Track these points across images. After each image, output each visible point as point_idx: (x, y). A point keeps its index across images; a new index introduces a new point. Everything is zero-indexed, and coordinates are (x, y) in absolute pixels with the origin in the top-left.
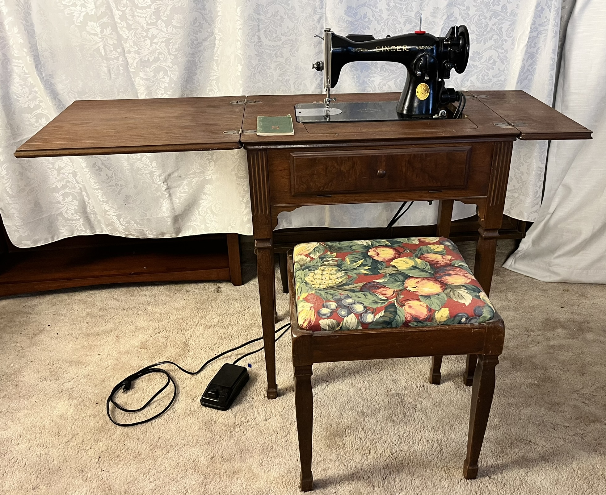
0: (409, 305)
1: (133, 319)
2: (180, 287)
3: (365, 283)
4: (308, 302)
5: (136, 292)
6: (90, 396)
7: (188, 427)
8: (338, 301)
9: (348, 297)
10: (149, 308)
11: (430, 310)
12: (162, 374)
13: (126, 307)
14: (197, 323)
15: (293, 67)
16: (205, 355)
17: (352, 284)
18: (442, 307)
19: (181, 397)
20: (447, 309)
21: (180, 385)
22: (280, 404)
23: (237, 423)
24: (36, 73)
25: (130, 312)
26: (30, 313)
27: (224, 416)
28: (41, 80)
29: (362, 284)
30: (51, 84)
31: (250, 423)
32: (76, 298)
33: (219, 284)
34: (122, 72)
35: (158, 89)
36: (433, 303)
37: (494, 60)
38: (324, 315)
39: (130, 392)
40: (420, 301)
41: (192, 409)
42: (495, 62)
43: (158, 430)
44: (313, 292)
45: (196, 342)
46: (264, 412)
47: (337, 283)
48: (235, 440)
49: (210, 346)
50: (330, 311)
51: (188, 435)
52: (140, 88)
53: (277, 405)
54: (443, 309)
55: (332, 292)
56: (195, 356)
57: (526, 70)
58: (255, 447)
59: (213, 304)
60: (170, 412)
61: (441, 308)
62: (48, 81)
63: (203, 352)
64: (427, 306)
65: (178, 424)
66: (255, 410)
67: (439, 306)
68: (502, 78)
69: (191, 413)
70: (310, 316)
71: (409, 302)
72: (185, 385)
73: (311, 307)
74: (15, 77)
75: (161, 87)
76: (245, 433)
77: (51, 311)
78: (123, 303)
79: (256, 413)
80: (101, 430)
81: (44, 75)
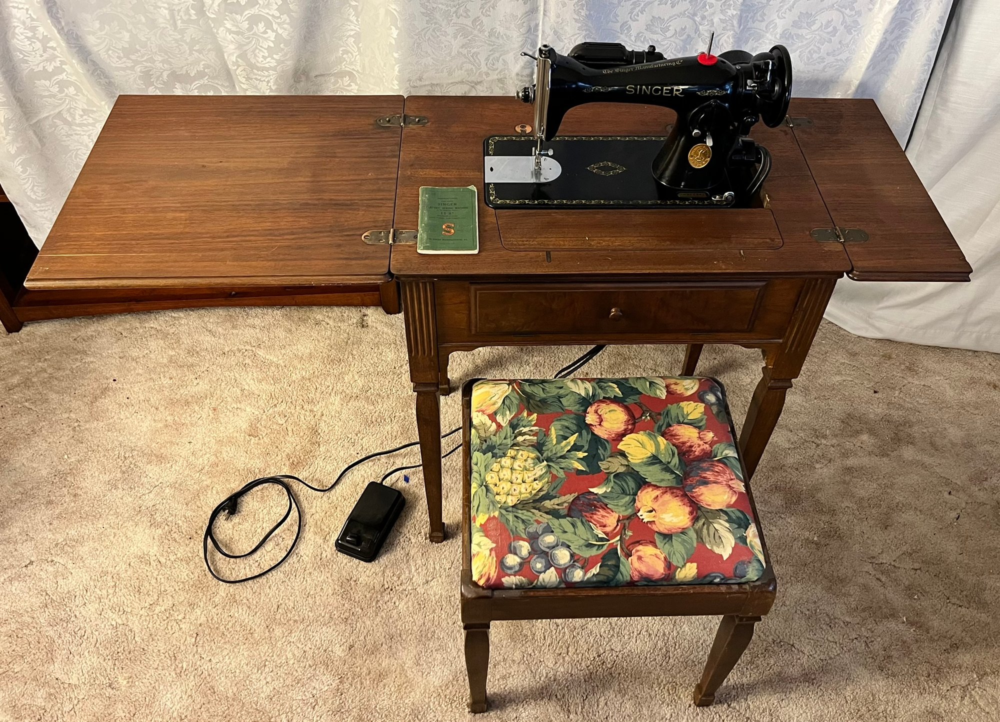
0: (639, 554)
1: (237, 376)
2: (305, 312)
3: (576, 494)
4: (486, 536)
5: (241, 319)
6: (180, 522)
7: (318, 589)
8: (533, 539)
9: (549, 530)
10: (261, 353)
11: (669, 565)
12: (280, 487)
13: (227, 349)
14: (331, 388)
15: (486, 34)
16: (342, 453)
17: (555, 497)
18: (687, 562)
19: (309, 534)
20: (695, 565)
21: (306, 511)
22: (447, 553)
23: (386, 586)
24: (49, 21)
25: (233, 361)
26: (84, 352)
27: (368, 571)
28: (59, 33)
29: (570, 498)
30: (78, 38)
31: (404, 587)
32: (152, 326)
33: (365, 310)
34: (194, 17)
35: (256, 48)
36: (674, 553)
37: (835, 28)
38: (510, 568)
39: (236, 519)
40: (656, 547)
41: (324, 555)
42: (835, 30)
43: (277, 592)
44: (497, 514)
45: (330, 428)
46: (424, 568)
47: (534, 492)
48: (382, 618)
49: (350, 436)
50: (519, 560)
51: (318, 603)
52: (226, 45)
53: (443, 556)
54: (688, 565)
55: (524, 514)
56: (329, 454)
57: (886, 46)
58: (410, 632)
59: (354, 352)
60: (293, 559)
61: (685, 564)
62: (73, 33)
63: (339, 448)
64: (665, 558)
65: (305, 582)
66: (411, 562)
67: (684, 559)
68: (843, 57)
69: (322, 564)
70: (489, 568)
71: (640, 547)
72: (313, 511)
73: (491, 550)
74: (16, 24)
75: (261, 47)
76: (397, 604)
77: (117, 350)
78: (222, 341)
79: (413, 569)
80: (198, 586)
81: (63, 24)
